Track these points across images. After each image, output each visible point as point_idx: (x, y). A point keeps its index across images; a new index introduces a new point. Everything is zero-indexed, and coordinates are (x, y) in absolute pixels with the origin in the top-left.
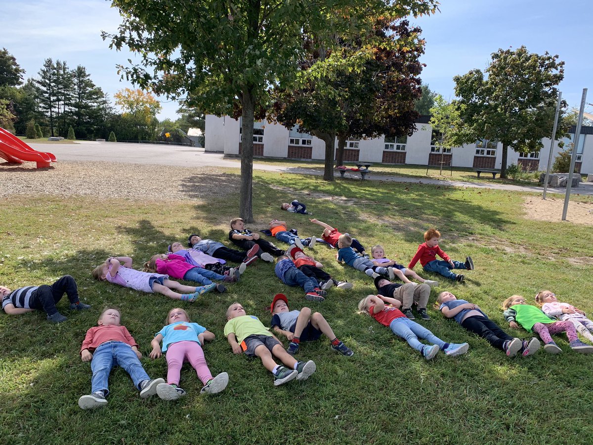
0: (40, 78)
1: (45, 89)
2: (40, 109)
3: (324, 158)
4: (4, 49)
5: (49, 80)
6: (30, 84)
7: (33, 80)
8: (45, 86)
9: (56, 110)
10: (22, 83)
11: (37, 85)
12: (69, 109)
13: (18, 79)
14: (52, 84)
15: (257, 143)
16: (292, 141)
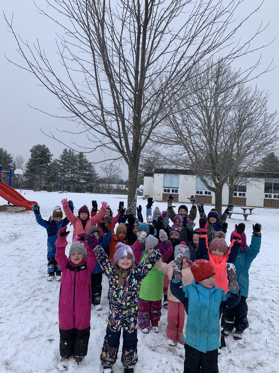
0: (60, 159)
1: (62, 165)
2: (59, 176)
3: (215, 204)
4: (44, 145)
5: (65, 160)
6: (55, 163)
7: (56, 160)
8: (62, 163)
9: (67, 176)
10: (51, 162)
11: (58, 162)
12: (74, 175)
13: (49, 160)
14: (66, 162)
15: (174, 193)
16: (198, 192)
